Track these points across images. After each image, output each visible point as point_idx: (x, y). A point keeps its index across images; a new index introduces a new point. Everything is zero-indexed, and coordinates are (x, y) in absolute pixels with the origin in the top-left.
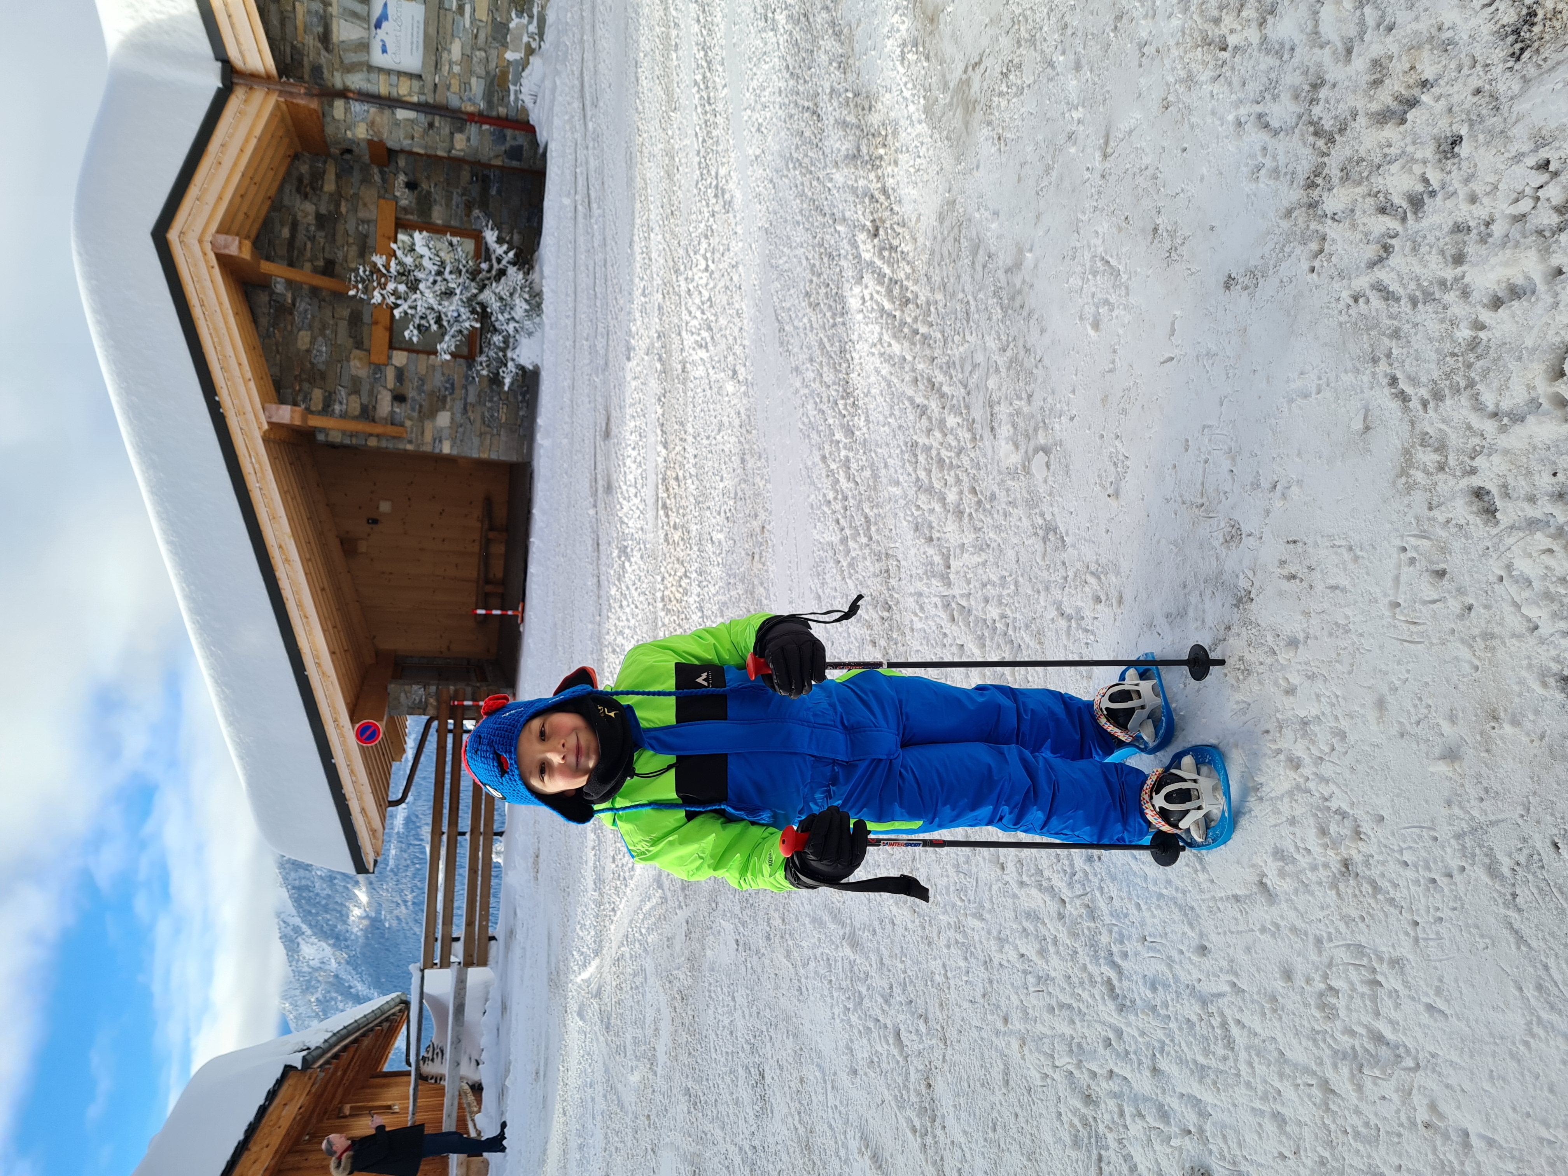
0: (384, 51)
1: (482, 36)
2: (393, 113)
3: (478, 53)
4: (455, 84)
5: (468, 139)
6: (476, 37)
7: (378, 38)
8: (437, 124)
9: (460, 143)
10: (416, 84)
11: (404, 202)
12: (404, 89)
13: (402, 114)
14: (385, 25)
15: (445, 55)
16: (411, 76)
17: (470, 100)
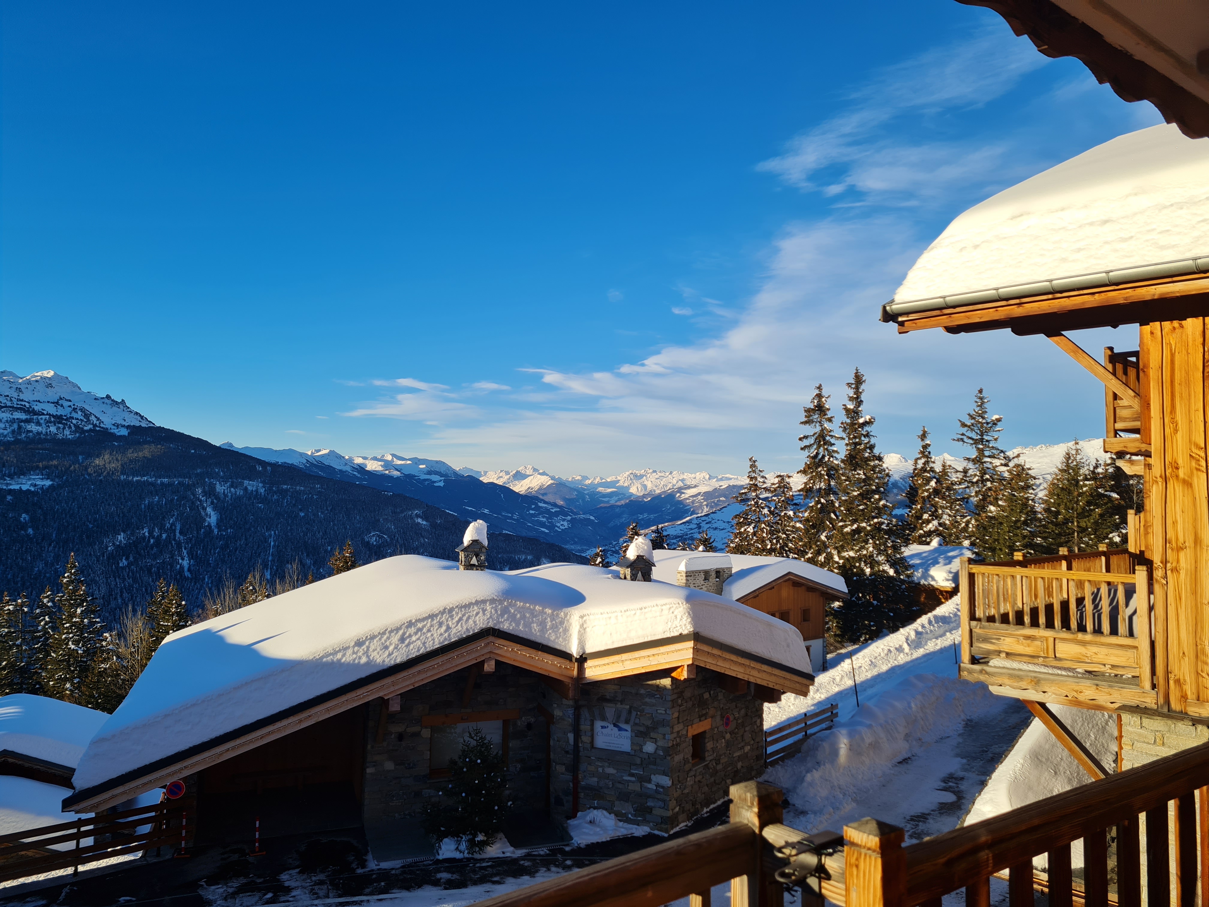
0: (603, 727)
1: (620, 786)
2: (570, 732)
3: (611, 783)
4: (591, 768)
5: (563, 774)
6: (620, 783)
7: (609, 725)
8: (568, 756)
9: (560, 769)
10: (589, 746)
11: (519, 723)
12: (585, 739)
13: (571, 736)
14: (616, 729)
15: (606, 764)
16: (592, 742)
17: (585, 776)
